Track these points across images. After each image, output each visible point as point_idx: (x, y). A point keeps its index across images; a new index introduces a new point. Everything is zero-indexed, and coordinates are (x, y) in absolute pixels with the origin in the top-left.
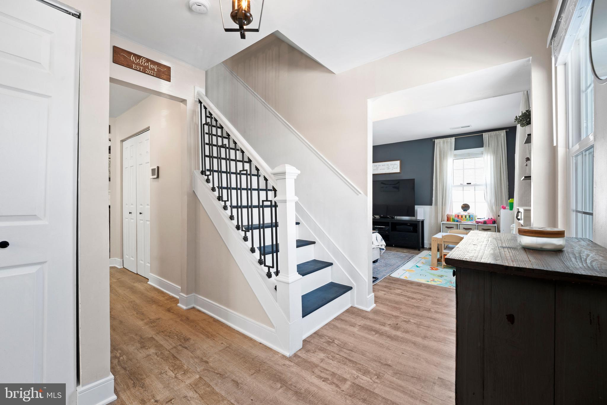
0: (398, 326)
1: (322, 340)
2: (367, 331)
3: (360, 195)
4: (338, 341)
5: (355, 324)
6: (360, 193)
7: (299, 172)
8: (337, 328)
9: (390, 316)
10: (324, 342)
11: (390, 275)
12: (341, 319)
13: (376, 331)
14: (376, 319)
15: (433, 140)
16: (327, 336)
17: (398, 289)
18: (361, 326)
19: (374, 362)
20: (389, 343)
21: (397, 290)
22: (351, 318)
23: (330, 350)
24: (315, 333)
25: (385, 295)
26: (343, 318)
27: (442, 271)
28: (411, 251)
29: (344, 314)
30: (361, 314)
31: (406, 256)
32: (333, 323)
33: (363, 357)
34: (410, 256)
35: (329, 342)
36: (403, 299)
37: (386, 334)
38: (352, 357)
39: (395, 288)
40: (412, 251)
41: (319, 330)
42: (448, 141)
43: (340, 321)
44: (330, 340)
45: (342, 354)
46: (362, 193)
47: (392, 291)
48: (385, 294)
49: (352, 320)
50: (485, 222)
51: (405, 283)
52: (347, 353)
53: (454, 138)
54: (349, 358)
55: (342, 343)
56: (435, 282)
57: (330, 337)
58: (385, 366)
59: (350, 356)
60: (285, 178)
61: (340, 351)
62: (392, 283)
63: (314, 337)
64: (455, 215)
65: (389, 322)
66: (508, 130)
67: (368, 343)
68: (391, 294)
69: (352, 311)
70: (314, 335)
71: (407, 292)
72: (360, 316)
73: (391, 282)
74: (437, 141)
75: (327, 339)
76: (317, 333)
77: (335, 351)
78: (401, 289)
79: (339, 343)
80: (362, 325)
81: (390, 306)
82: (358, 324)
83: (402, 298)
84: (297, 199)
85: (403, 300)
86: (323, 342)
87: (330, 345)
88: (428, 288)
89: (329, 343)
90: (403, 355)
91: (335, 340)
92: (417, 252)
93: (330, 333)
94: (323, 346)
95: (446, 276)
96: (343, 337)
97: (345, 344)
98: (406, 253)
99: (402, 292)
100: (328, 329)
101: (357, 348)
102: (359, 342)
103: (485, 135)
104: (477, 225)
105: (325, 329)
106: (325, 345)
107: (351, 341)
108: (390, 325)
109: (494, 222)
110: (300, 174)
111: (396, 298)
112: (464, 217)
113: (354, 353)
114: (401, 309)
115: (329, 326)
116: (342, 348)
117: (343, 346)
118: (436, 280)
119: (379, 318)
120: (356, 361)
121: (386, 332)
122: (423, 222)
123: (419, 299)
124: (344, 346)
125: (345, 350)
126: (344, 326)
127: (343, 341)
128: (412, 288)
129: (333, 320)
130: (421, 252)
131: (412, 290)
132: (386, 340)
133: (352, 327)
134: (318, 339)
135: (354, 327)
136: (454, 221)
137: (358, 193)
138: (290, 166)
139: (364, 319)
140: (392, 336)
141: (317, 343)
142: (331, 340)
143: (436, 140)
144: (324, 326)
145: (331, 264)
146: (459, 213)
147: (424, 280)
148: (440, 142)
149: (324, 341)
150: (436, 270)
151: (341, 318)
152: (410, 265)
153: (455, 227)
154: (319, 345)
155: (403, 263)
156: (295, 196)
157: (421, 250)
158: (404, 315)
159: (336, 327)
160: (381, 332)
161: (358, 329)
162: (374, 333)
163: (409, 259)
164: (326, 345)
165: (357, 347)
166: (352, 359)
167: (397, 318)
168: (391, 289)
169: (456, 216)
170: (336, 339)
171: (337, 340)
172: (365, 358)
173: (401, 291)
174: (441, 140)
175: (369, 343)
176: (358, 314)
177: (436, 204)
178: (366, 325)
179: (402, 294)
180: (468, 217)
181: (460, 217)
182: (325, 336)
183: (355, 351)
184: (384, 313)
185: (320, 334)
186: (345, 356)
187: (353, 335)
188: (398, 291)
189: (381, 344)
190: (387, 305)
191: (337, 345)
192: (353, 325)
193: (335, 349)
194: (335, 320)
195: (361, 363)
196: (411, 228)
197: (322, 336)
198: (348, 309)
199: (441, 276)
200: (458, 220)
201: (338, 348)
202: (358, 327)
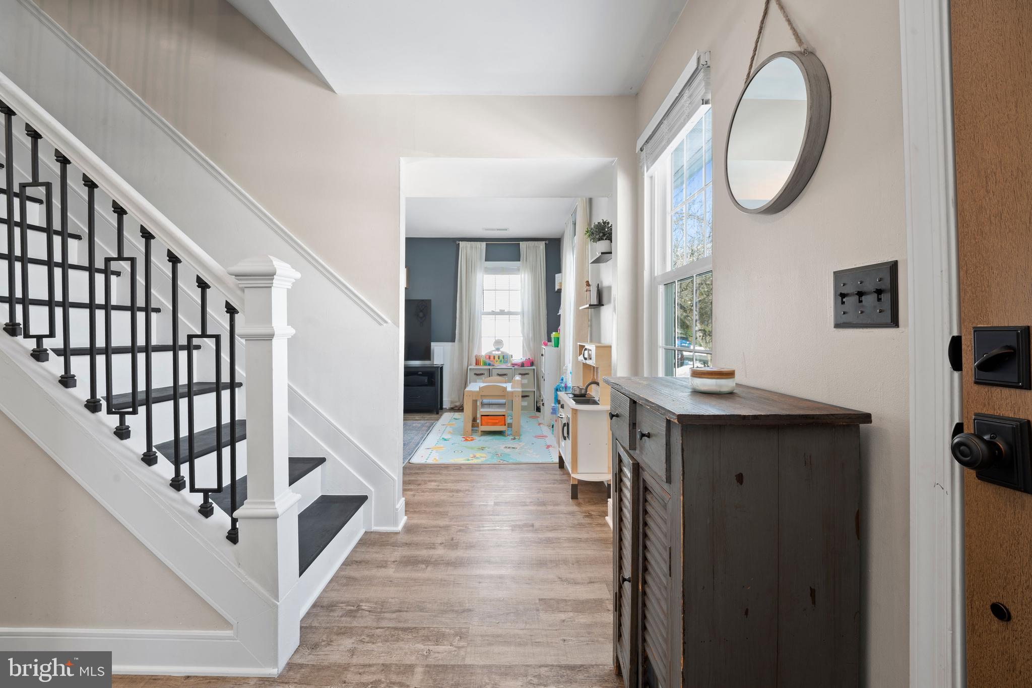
0: (455, 541)
1: (336, 614)
2: (410, 567)
3: (385, 325)
4: (368, 604)
5: (386, 561)
6: (386, 322)
7: (298, 275)
8: (354, 579)
9: (435, 529)
10: (341, 617)
11: (410, 461)
12: (357, 562)
13: (425, 561)
14: (417, 542)
15: (458, 242)
16: (342, 603)
17: (430, 481)
18: (396, 561)
19: (444, 616)
20: (453, 574)
21: (429, 483)
22: (374, 554)
23: (359, 625)
24: (314, 606)
25: (416, 497)
26: (358, 557)
27: (480, 440)
28: (425, 416)
29: (358, 550)
30: (388, 541)
31: (423, 426)
32: (343, 573)
33: (424, 613)
34: (427, 424)
35: (351, 611)
36: (444, 495)
37: (443, 560)
38: (406, 621)
39: (425, 480)
40: (427, 416)
41: (319, 597)
42: (477, 246)
43: (355, 566)
44: (352, 608)
45: (384, 624)
46: (389, 321)
47: (423, 487)
48: (414, 495)
49: (377, 556)
50: (522, 365)
51: (437, 469)
52: (394, 618)
53: (485, 243)
54: (400, 625)
55: (376, 604)
56: (477, 458)
57: (348, 602)
58: (463, 614)
59: (402, 621)
60: (271, 287)
61: (380, 620)
62: (417, 473)
63: (316, 615)
64: (486, 356)
65: (439, 540)
66: (547, 242)
67: (421, 586)
68: (423, 492)
69: (369, 540)
70: (314, 611)
71: (446, 482)
72: (388, 545)
73: (415, 473)
74: (462, 244)
75: (344, 607)
76: (317, 604)
77: (369, 624)
78: (435, 481)
79: (372, 606)
80: (398, 559)
81: (429, 513)
82: (390, 559)
83: (442, 494)
84: (291, 331)
85: (445, 497)
86: (338, 616)
87: (355, 617)
88: (471, 471)
89: (351, 614)
90: (481, 584)
91: (361, 604)
92: (435, 416)
93: (347, 595)
94: (343, 625)
95: (489, 448)
96: (374, 593)
97: (383, 603)
98: (420, 420)
99: (438, 486)
100: (338, 588)
101: (406, 602)
102: (406, 591)
103: (523, 245)
104: (513, 368)
105: (332, 590)
106: (346, 622)
107: (392, 595)
108: (443, 543)
109: (532, 364)
110: (301, 278)
111: (433, 497)
112: (497, 358)
113: (405, 613)
114: (448, 512)
115: (337, 582)
116: (381, 612)
117: (380, 609)
118: (478, 455)
119: (422, 538)
120: (414, 626)
121: (442, 557)
122: (442, 368)
123: (466, 490)
124: (382, 609)
125: (387, 615)
126: (366, 573)
127: (376, 600)
128: (450, 475)
129: (341, 569)
130: (441, 415)
131: (452, 478)
132: (447, 571)
133: (383, 569)
134: (327, 614)
135: (385, 567)
136: (485, 364)
137: (380, 321)
138: (280, 261)
139: (396, 548)
140: (453, 560)
141: (328, 623)
142: (354, 606)
143: (460, 242)
144: (327, 586)
145: (322, 461)
146: (491, 352)
147: (464, 459)
148: (466, 247)
149: (340, 615)
150: (471, 440)
151: (354, 559)
152: (432, 439)
153: (486, 373)
154: (333, 625)
155: (423, 438)
156: (288, 325)
157: (440, 413)
158: (456, 522)
159: (351, 580)
160: (434, 560)
161: (394, 570)
162: (424, 566)
163: (429, 429)
164: (348, 619)
165: (406, 600)
166: (406, 625)
167: (448, 530)
168: (419, 485)
169: (488, 357)
170: (361, 601)
171: (366, 602)
172: (427, 614)
173: (435, 484)
174: (468, 244)
175: (423, 585)
176: (383, 541)
177: (461, 340)
178: (405, 557)
179: (440, 488)
180: (501, 358)
181: (492, 358)
182: (338, 603)
183: (406, 609)
184: (426, 528)
185: (325, 604)
186: (392, 624)
187: (390, 582)
188: (433, 485)
189: (441, 580)
190: (425, 512)
191: (370, 611)
192: (383, 565)
193: (367, 621)
194: (344, 567)
195: (425, 626)
196: (425, 379)
197: (333, 606)
198: (361, 540)
199: (483, 449)
200: (490, 362)
201: (374, 617)
202: (393, 566)
